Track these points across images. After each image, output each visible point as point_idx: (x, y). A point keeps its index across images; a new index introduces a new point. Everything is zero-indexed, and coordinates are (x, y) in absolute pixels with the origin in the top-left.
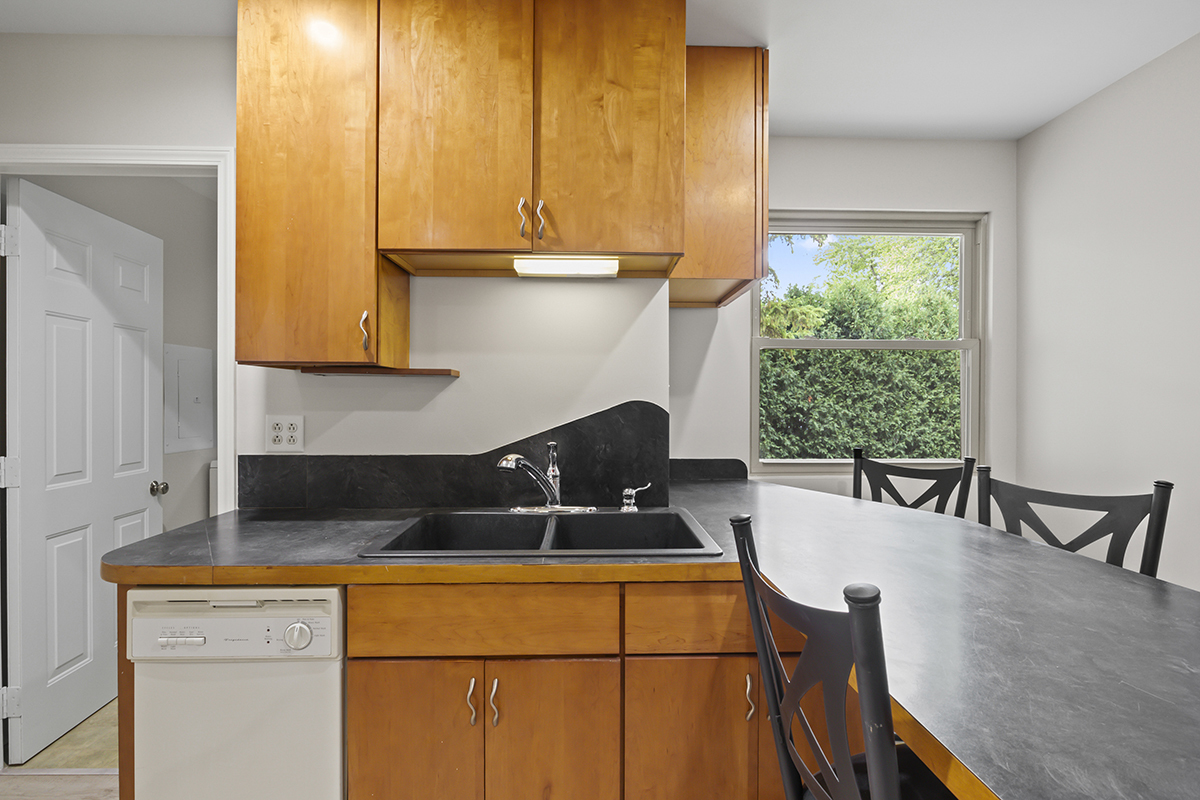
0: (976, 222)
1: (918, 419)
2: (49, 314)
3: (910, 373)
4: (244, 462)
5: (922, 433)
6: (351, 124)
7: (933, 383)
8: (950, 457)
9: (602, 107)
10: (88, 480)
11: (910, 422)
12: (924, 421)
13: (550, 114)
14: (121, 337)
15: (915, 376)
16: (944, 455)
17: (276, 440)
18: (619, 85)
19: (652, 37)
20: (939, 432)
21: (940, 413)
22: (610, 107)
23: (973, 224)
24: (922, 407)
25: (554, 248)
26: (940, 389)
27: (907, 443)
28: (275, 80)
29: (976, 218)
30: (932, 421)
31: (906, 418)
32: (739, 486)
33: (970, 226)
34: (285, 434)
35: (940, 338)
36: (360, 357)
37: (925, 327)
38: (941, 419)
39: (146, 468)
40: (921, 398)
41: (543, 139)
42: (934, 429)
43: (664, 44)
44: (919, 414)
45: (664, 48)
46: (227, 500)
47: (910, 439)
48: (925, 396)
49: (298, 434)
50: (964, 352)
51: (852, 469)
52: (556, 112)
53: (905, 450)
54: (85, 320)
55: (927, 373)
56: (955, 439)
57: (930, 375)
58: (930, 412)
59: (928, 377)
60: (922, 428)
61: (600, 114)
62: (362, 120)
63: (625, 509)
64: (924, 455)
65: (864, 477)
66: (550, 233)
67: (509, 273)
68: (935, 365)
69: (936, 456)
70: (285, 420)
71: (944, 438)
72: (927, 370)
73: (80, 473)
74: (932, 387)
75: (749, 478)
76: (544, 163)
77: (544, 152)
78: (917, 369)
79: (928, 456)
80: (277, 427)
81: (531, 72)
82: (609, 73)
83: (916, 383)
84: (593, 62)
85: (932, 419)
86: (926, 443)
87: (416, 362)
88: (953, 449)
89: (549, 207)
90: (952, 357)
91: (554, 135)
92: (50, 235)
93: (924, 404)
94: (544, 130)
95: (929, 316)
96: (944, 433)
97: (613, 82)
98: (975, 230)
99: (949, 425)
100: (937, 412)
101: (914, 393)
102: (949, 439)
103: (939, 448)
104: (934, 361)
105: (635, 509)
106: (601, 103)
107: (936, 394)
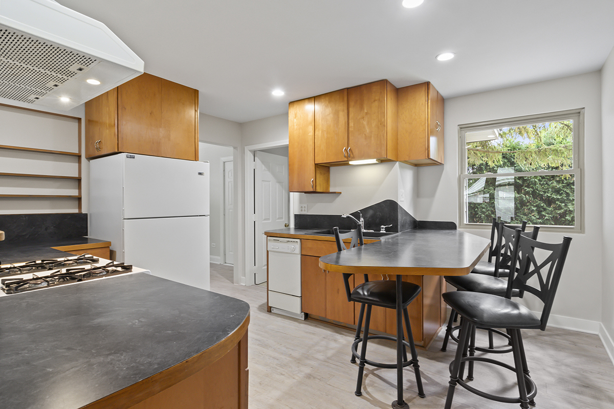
0: (579, 113)
2: (263, 181)
4: (296, 216)
6: (309, 135)
10: (270, 221)
13: (351, 124)
14: (278, 185)
17: (302, 210)
18: (368, 113)
19: (376, 98)
22: (366, 120)
23: (578, 114)
25: (353, 159)
28: (295, 127)
29: (578, 111)
33: (576, 115)
34: (303, 209)
36: (311, 190)
39: (283, 220)
41: (350, 131)
43: (380, 99)
45: (380, 101)
46: (292, 225)
49: (306, 209)
51: (491, 227)
52: (353, 123)
54: (270, 181)
61: (363, 122)
62: (311, 134)
63: (381, 232)
65: (496, 231)
66: (352, 156)
67: (348, 164)
70: (303, 205)
73: (269, 219)
75: (458, 229)
76: (350, 138)
77: (350, 135)
80: (302, 207)
81: (347, 114)
82: (366, 111)
84: (362, 108)
87: (331, 190)
89: (351, 149)
91: (352, 130)
92: (263, 162)
97: (366, 113)
98: (579, 116)
105: (385, 232)
106: (364, 119)
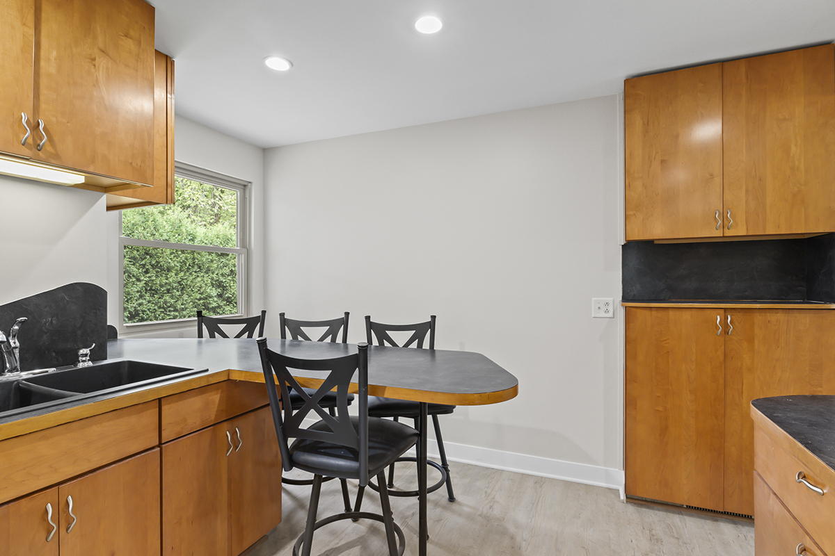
1: (138, 295)
3: (130, 262)
5: (140, 304)
7: (147, 269)
8: (160, 320)
9: (94, 65)
11: (131, 298)
12: (141, 296)
13: (50, 53)
15: (134, 264)
16: (156, 319)
18: (108, 56)
19: (132, 33)
20: (153, 303)
21: (154, 290)
22: (101, 69)
23: (244, 186)
24: (141, 286)
25: (54, 162)
26: (152, 273)
27: (130, 313)
30: (147, 296)
31: (129, 294)
32: (114, 343)
35: (151, 238)
37: (140, 229)
38: (154, 294)
40: (139, 280)
42: (149, 302)
43: (140, 42)
44: (138, 292)
45: (140, 45)
47: (132, 310)
48: (142, 278)
50: (239, 255)
52: (55, 54)
53: (128, 317)
55: (143, 262)
56: (163, 308)
57: (145, 264)
58: (146, 290)
59: (144, 266)
60: (141, 301)
61: (93, 70)
63: (81, 365)
64: (142, 320)
66: (49, 148)
68: (148, 257)
69: (151, 320)
71: (156, 307)
72: (143, 260)
74: (147, 272)
75: (118, 338)
76: (44, 91)
77: (44, 81)
78: (134, 258)
79: (146, 320)
81: (32, 11)
82: (100, 43)
83: (135, 269)
85: (148, 294)
86: (143, 311)
88: (163, 314)
89: (48, 127)
90: (161, 252)
91: (53, 71)
93: (141, 284)
94: (42, 63)
95: (143, 222)
96: (156, 304)
97: (103, 52)
98: (244, 189)
99: (159, 298)
100: (151, 289)
101: (133, 276)
102: (160, 307)
103: (153, 314)
104: (147, 254)
105: (90, 364)
106: (94, 62)
107: (149, 277)
